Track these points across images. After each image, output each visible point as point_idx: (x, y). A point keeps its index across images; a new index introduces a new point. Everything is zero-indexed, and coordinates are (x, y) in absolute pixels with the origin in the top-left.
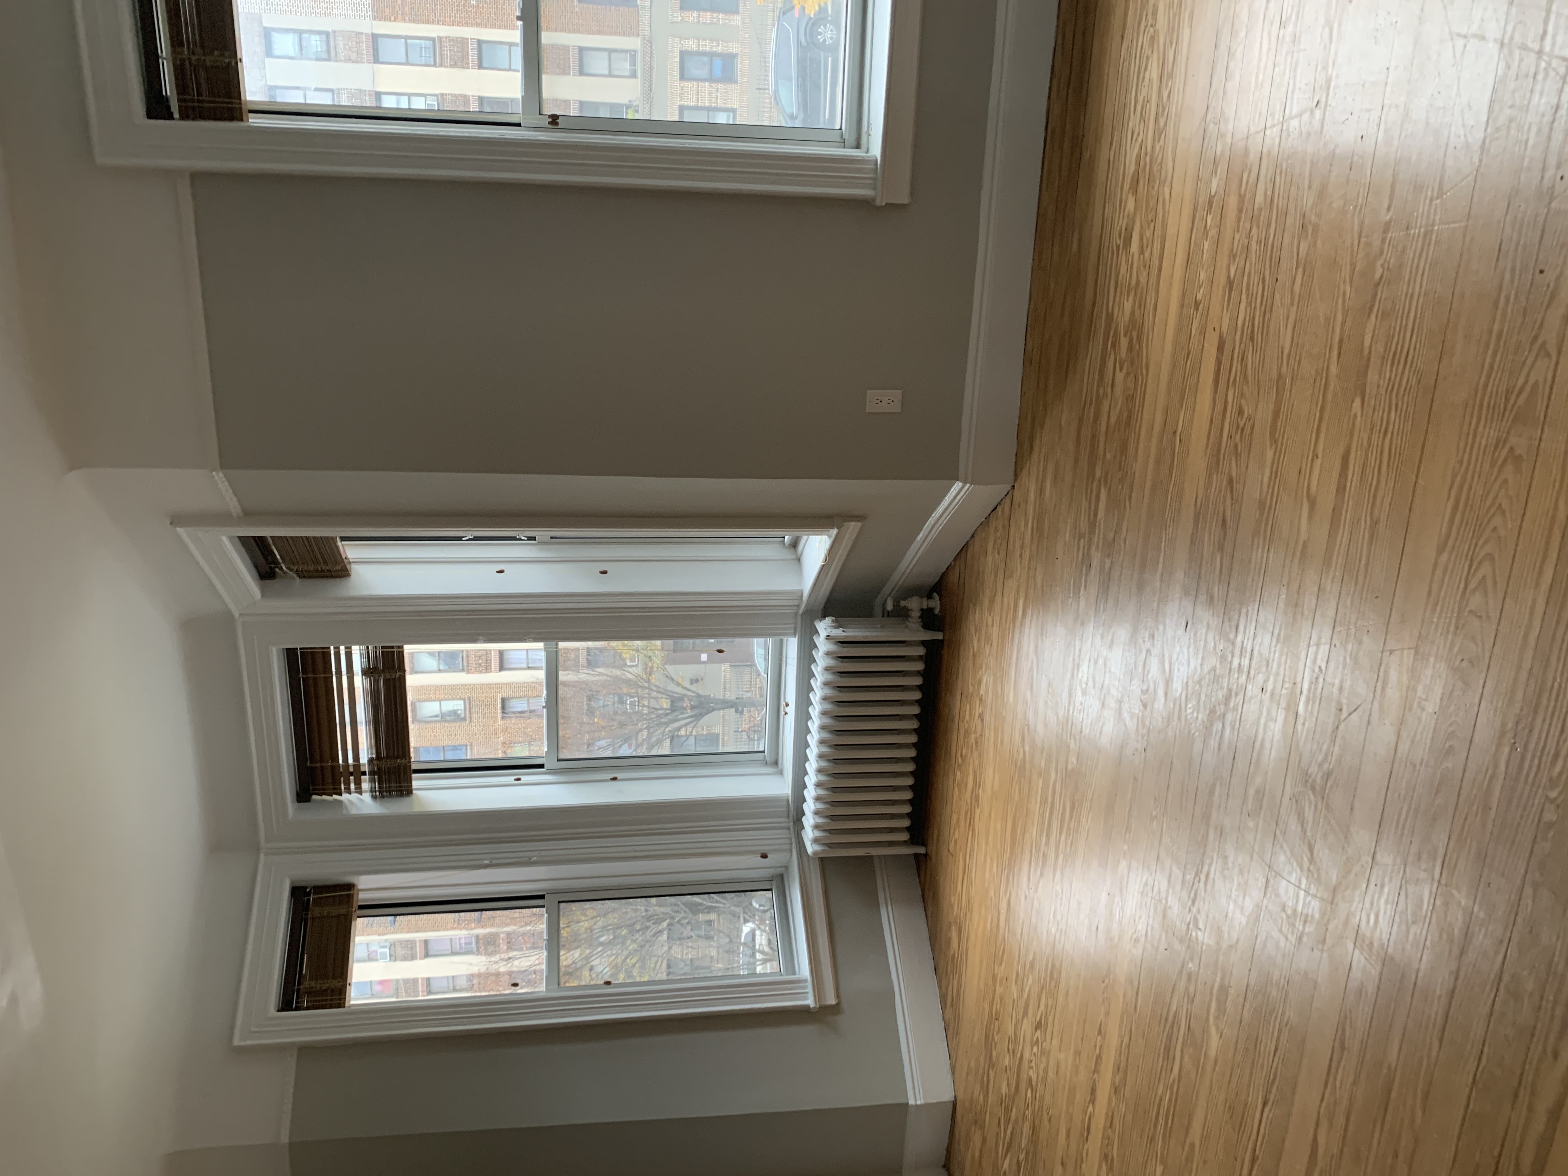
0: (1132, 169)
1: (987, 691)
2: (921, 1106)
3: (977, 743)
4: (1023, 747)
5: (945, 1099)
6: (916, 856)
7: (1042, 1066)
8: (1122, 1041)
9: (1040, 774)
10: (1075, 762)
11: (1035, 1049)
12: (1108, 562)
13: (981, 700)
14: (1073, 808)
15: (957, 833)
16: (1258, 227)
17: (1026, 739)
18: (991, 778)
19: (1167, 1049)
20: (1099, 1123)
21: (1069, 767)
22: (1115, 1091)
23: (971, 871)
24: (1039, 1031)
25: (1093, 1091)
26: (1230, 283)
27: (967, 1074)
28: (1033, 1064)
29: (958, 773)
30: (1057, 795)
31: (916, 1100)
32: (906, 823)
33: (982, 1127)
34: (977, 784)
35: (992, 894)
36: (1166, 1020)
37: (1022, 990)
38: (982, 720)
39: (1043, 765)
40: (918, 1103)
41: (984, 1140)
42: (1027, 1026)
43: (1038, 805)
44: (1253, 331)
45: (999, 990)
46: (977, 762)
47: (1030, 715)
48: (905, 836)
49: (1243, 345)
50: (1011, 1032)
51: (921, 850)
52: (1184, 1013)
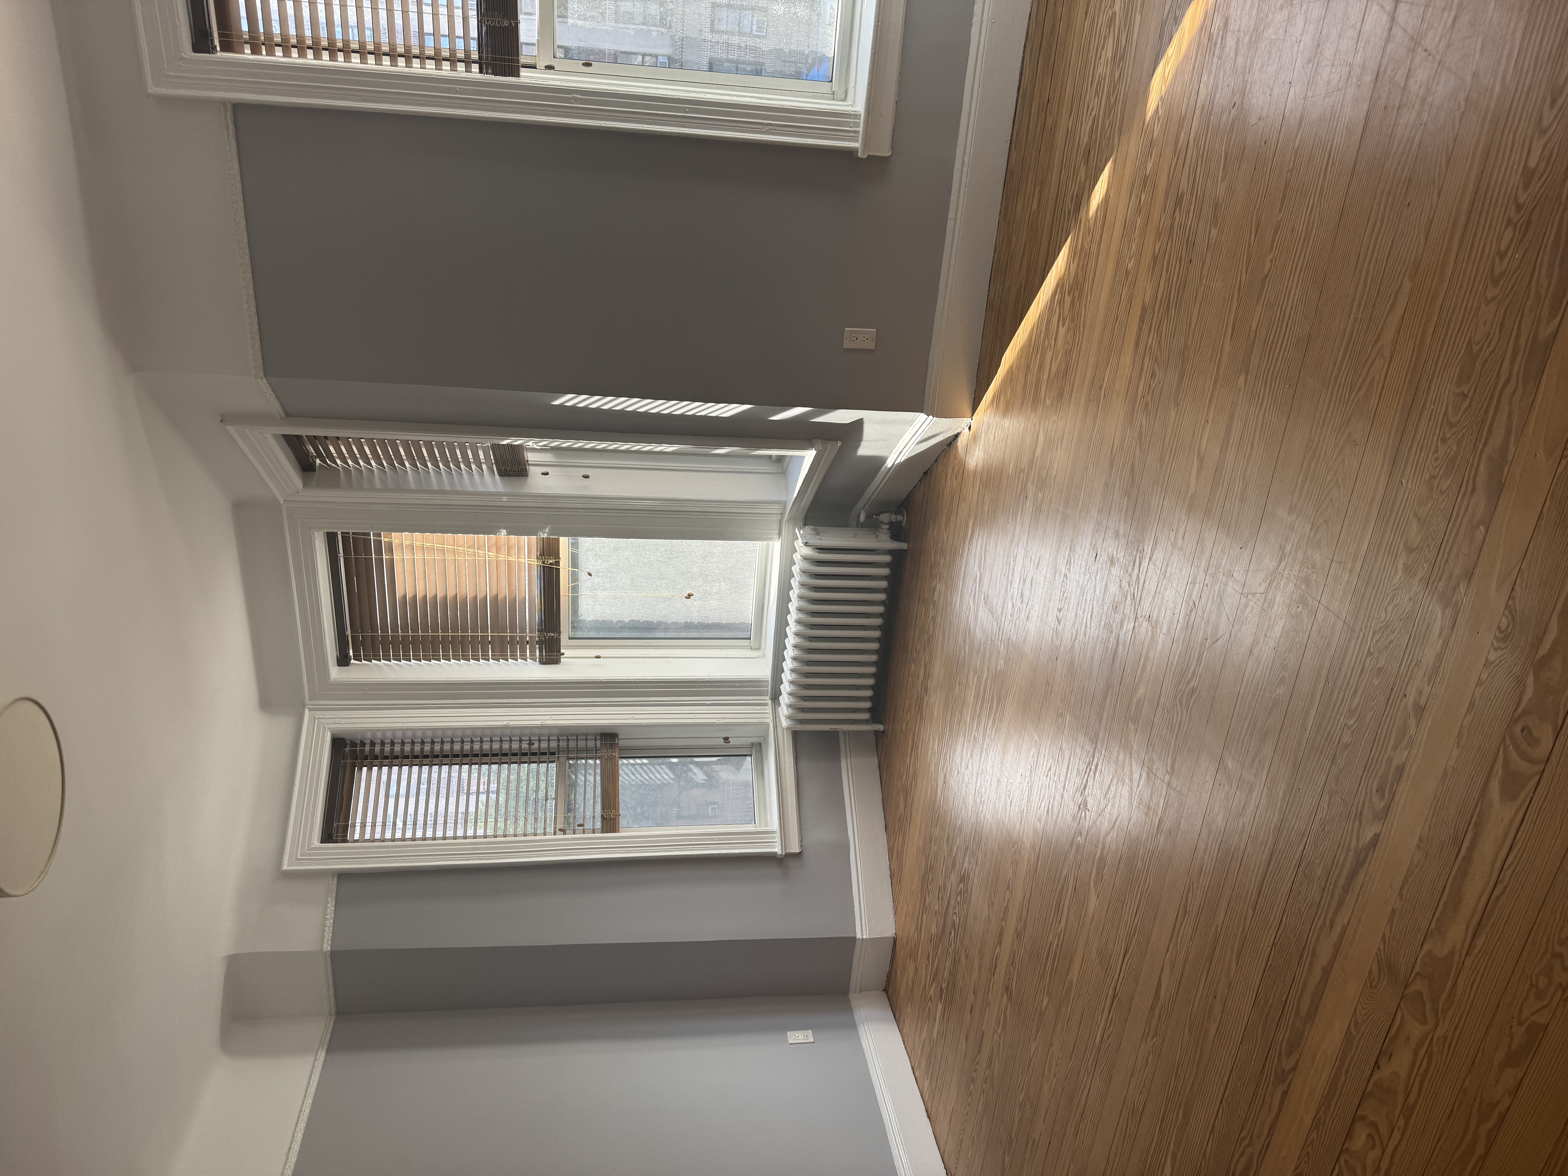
0: (1086, 140)
1: (939, 597)
2: (867, 939)
3: (928, 640)
4: (965, 647)
5: (887, 935)
6: (876, 733)
7: (964, 912)
8: (1025, 897)
9: (975, 672)
10: (1003, 664)
11: (959, 899)
12: (1040, 495)
13: (934, 604)
14: (999, 701)
15: (909, 715)
16: (1180, 210)
17: (967, 641)
18: (938, 670)
19: (1058, 905)
20: (1004, 960)
21: (998, 668)
22: (1017, 937)
23: (918, 748)
24: (962, 884)
25: (1001, 935)
26: (1155, 258)
27: (906, 916)
28: (956, 911)
29: (913, 665)
30: (988, 691)
31: (862, 935)
32: (868, 705)
33: (915, 960)
34: (927, 676)
35: (933, 768)
36: (1059, 881)
37: (952, 849)
38: (934, 623)
39: (978, 664)
40: (864, 937)
41: (916, 970)
42: (954, 878)
43: (972, 697)
44: (1169, 302)
45: (934, 848)
46: (927, 657)
47: (971, 619)
48: (866, 716)
49: (1160, 316)
50: (941, 883)
51: (880, 727)
52: (1072, 876)
